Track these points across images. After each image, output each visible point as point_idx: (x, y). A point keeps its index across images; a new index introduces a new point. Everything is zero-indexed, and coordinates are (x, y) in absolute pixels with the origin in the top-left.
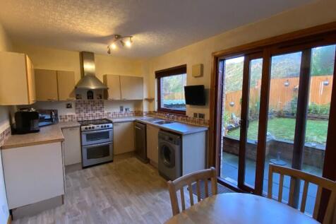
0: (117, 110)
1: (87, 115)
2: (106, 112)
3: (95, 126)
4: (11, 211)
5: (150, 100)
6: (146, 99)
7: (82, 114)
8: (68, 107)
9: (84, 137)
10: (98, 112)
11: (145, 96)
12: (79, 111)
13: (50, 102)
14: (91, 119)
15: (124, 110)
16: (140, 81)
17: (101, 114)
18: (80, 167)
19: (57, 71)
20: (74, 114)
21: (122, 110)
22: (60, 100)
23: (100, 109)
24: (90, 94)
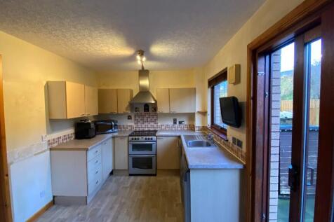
0: (171, 123)
1: (143, 126)
2: (159, 124)
3: (140, 137)
4: (54, 197)
5: (204, 113)
6: (199, 112)
7: (139, 124)
8: (129, 119)
9: (131, 147)
10: (152, 124)
11: (198, 108)
12: (137, 122)
13: (112, 114)
14: (146, 129)
15: (178, 123)
16: (192, 92)
17: (155, 126)
18: (127, 173)
19: (117, 90)
20: (133, 124)
21: (175, 123)
22: (119, 112)
23: (155, 121)
24: (147, 107)
